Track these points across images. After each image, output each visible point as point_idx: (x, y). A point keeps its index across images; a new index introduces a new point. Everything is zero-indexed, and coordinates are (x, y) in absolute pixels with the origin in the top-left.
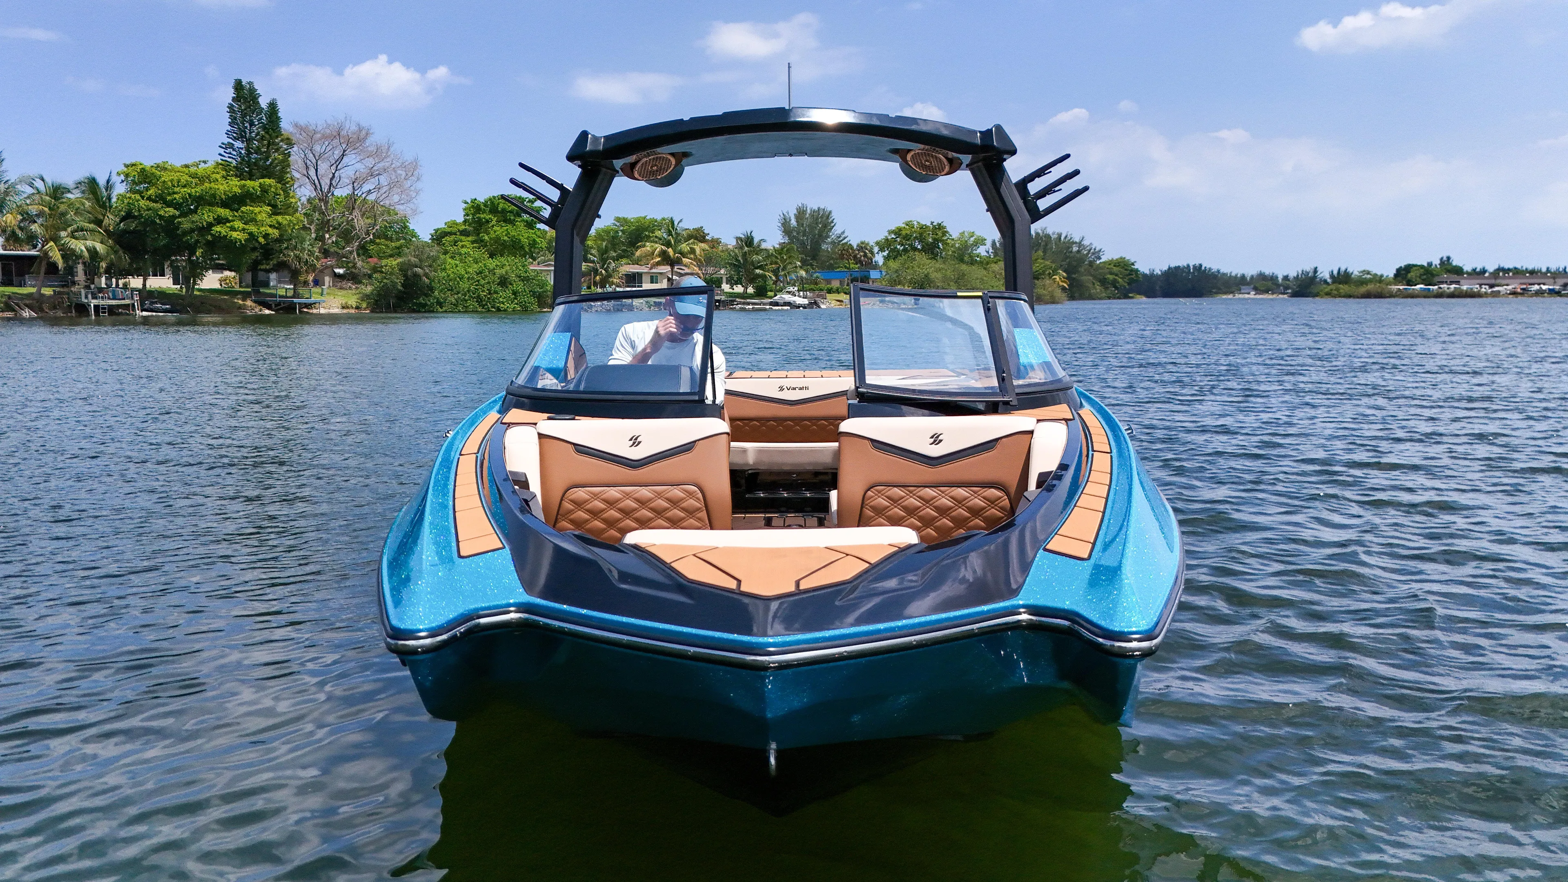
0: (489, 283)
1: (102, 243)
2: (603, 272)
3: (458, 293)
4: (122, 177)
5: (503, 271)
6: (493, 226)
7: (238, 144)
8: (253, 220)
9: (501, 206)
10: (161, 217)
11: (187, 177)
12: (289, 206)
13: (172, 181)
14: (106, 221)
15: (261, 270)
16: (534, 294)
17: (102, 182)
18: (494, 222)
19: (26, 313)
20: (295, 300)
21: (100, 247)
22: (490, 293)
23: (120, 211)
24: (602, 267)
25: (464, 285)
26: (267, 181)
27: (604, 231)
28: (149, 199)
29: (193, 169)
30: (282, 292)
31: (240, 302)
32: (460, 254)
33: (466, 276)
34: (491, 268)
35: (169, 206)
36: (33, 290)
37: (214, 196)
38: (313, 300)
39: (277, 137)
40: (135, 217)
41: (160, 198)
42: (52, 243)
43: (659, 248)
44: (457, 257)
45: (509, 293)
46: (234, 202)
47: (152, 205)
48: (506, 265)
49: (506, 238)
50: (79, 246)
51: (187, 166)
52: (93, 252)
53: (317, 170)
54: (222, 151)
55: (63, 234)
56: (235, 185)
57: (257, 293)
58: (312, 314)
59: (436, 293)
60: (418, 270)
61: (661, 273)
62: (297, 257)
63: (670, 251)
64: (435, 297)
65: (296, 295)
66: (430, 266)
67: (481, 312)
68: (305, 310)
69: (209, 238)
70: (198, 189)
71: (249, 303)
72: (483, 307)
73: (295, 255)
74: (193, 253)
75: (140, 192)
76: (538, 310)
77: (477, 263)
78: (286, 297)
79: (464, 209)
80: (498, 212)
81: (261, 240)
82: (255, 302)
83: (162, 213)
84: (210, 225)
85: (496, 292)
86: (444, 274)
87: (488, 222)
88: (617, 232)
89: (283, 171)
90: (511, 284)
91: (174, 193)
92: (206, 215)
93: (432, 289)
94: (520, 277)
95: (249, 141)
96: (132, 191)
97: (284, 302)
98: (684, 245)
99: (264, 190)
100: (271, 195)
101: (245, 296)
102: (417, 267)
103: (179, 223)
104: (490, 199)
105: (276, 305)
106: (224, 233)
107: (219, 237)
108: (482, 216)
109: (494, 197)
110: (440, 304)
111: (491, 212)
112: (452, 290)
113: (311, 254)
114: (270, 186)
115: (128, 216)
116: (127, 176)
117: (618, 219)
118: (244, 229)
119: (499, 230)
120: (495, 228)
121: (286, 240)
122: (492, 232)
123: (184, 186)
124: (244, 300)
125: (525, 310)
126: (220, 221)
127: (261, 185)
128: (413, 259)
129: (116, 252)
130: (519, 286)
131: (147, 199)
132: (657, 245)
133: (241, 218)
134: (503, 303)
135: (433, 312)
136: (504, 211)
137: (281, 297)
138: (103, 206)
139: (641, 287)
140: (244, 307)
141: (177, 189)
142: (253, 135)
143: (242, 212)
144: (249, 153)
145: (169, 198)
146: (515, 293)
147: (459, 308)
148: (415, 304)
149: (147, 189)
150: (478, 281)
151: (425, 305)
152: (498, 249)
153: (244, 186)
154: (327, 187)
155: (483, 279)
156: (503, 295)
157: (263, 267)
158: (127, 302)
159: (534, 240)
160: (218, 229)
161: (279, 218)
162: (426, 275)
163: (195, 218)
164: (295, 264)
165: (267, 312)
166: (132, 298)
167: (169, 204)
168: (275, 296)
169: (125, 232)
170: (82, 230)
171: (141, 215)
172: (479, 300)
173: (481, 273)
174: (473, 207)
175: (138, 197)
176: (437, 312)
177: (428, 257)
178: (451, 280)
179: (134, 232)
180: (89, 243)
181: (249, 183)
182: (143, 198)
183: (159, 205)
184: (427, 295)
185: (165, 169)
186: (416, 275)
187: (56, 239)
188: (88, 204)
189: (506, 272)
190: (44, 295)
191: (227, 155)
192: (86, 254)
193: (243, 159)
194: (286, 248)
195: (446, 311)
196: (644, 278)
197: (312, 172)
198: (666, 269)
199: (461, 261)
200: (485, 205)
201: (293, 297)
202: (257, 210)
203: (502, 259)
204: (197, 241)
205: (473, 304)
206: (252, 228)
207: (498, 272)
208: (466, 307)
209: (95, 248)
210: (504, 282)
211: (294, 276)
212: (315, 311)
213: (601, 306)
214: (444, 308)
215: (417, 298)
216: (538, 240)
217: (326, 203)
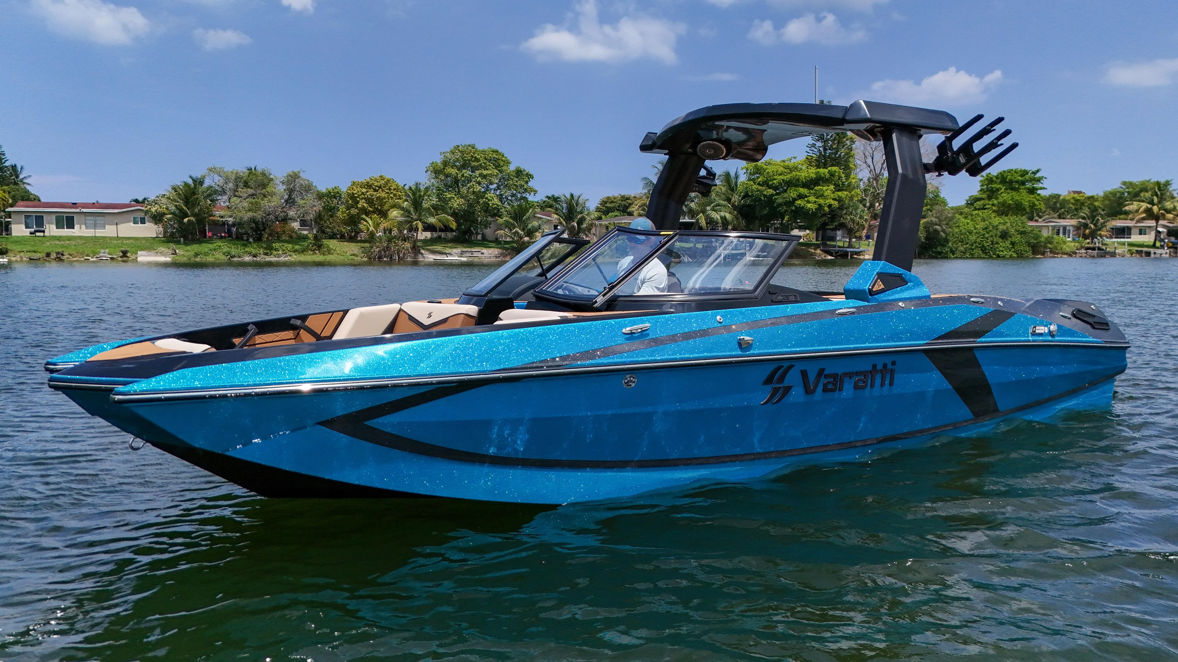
0: (992, 236)
1: (730, 213)
2: (1092, 226)
3: (967, 243)
4: (745, 171)
5: (1004, 227)
6: (1002, 193)
7: (819, 144)
8: (822, 196)
9: (1009, 177)
10: (765, 196)
11: (782, 169)
12: (849, 185)
13: (773, 171)
14: (733, 200)
15: (827, 229)
16: (1029, 244)
17: (733, 174)
18: (1003, 190)
19: (686, 259)
20: (848, 249)
21: (728, 216)
22: (992, 244)
23: (741, 193)
24: (1092, 223)
25: (973, 238)
26: (834, 168)
27: (1111, 193)
28: (759, 184)
29: (786, 164)
30: (840, 244)
31: (813, 251)
32: (972, 215)
33: (975, 231)
34: (995, 225)
35: (770, 188)
36: (692, 245)
37: (798, 180)
38: (861, 249)
39: (844, 137)
40: (749, 196)
41: (765, 184)
42: (701, 214)
43: (1144, 205)
44: (970, 217)
45: (1008, 244)
46: (811, 184)
47: (760, 188)
48: (1009, 223)
49: (1011, 202)
50: (716, 216)
51: (784, 161)
52: (724, 219)
53: (873, 158)
54: (808, 149)
55: (708, 208)
56: (812, 172)
57: (824, 244)
58: (860, 259)
59: (950, 244)
60: (938, 227)
61: (1149, 227)
62: (853, 221)
63: (1155, 209)
64: (949, 247)
65: (850, 246)
66: (947, 224)
67: (983, 258)
68: (856, 256)
69: (793, 208)
70: (789, 176)
71: (818, 251)
72: (986, 253)
73: (851, 218)
74: (783, 219)
75: (753, 180)
76: (1032, 256)
77: (984, 221)
78: (843, 247)
79: (981, 181)
80: (1007, 182)
81: (826, 209)
82: (822, 251)
83: (765, 193)
84: (795, 200)
85: (997, 243)
86: (956, 230)
87: (998, 190)
88: (1123, 193)
89: (847, 161)
90: (1011, 237)
91: (774, 179)
92: (792, 193)
93: (947, 241)
94: (1018, 231)
95: (826, 141)
96: (750, 180)
97: (841, 251)
98: (1169, 203)
99: (832, 174)
100: (836, 178)
101: (817, 246)
102: (936, 225)
103: (776, 199)
104: (1001, 173)
105: (836, 253)
106: (802, 205)
107: (799, 207)
108: (994, 186)
109: (1004, 172)
110: (953, 253)
111: (1001, 183)
112: (962, 242)
113: (861, 217)
114: (835, 171)
115: (746, 196)
116: (747, 169)
117: (1124, 183)
118: (815, 202)
119: (1006, 196)
120: (1003, 195)
121: (846, 208)
122: (1000, 198)
123: (780, 175)
124: (815, 249)
125: (1020, 256)
126: (801, 197)
127: (829, 172)
128: (934, 219)
129: (738, 219)
130: (1017, 238)
131: (758, 184)
132: (1142, 204)
133: (815, 194)
134: (1002, 251)
135: (947, 257)
136: (1011, 182)
137: (839, 247)
138: (732, 190)
139: (1130, 238)
140: (815, 254)
141: (775, 177)
142: (829, 137)
143: (816, 190)
144: (825, 149)
145: (770, 183)
146: (1013, 244)
147: (968, 255)
148: (934, 252)
149: (758, 178)
150: (984, 235)
151: (940, 253)
152: (1004, 210)
153: (818, 172)
154: (879, 170)
155: (988, 233)
156: (1003, 246)
157: (829, 227)
158: (742, 251)
159: (1034, 203)
160: (799, 202)
161: (840, 193)
162: (944, 231)
163: (786, 195)
164: (851, 225)
165: (829, 257)
166: (745, 249)
167: (770, 187)
168: (835, 246)
169: (744, 206)
170: (719, 206)
171: (753, 195)
172: (984, 249)
173: (986, 228)
174: (987, 179)
175: (752, 183)
176: (950, 258)
177: (946, 218)
178: (962, 234)
179: (749, 206)
180: (722, 214)
181: (822, 170)
182: (755, 183)
183: (764, 188)
184: (943, 246)
185: (770, 164)
186: (936, 231)
187: (704, 212)
188: (724, 189)
189: (1007, 228)
190: (698, 248)
191: (811, 152)
192: (720, 221)
193: (821, 153)
194: (845, 214)
195: (956, 257)
196: (1133, 231)
197: (869, 161)
198: (1152, 223)
199: (972, 220)
200: (997, 177)
201: (848, 247)
202: (825, 188)
203: (1006, 218)
204: (786, 211)
205: (978, 252)
206: (821, 201)
207: (1001, 227)
208: (972, 254)
209: (725, 217)
210: (1004, 235)
211: (850, 233)
212: (862, 257)
213: (1086, 253)
214: (955, 255)
215: (936, 248)
216: (1037, 203)
217: (877, 181)
